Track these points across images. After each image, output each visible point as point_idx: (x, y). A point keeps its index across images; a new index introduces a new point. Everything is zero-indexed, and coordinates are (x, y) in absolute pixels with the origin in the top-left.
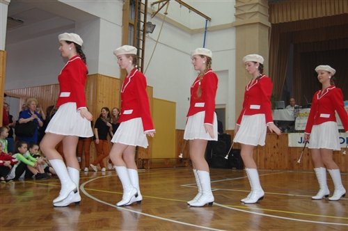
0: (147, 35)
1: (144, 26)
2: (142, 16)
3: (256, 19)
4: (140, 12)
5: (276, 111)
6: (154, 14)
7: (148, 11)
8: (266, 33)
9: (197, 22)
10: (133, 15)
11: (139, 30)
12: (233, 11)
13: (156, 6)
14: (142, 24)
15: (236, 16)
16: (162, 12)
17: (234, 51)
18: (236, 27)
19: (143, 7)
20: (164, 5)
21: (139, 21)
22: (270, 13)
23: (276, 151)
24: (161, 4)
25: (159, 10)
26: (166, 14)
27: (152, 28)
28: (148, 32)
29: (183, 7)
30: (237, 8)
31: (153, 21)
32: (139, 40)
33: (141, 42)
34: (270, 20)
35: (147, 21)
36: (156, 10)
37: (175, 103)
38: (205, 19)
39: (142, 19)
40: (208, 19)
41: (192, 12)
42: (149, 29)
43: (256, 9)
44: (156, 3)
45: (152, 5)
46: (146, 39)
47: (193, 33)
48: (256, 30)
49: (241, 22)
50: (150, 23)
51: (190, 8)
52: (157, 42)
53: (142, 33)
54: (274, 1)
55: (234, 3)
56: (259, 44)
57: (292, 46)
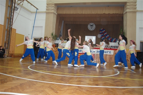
0: (15, 11)
2: (14, 4)
3: (53, 11)
4: (13, 3)
5: (57, 40)
6: (18, 4)
7: (16, 3)
8: (55, 16)
9: (33, 9)
10: (10, 3)
11: (12, 9)
12: (46, 8)
14: (13, 7)
15: (47, 9)
16: (21, 4)
17: (45, 20)
18: (46, 13)
19: (14, 1)
20: (22, 2)
21: (12, 6)
22: (57, 10)
23: (56, 53)
25: (20, 3)
26: (22, 5)
27: (17, 9)
28: (15, 10)
29: (29, 4)
30: (47, 7)
31: (18, 7)
32: (12, 12)
33: (13, 13)
34: (57, 12)
35: (15, 6)
36: (19, 3)
37: (24, 35)
38: (36, 9)
39: (14, 5)
40: (37, 9)
41: (32, 6)
42: (16, 9)
43: (53, 8)
45: (18, 1)
46: (15, 12)
47: (32, 13)
48: (52, 15)
49: (48, 12)
50: (16, 7)
51: (31, 4)
52: (18, 14)
53: (13, 10)
54: (59, 6)
55: (46, 5)
56: (53, 19)
57: (63, 21)
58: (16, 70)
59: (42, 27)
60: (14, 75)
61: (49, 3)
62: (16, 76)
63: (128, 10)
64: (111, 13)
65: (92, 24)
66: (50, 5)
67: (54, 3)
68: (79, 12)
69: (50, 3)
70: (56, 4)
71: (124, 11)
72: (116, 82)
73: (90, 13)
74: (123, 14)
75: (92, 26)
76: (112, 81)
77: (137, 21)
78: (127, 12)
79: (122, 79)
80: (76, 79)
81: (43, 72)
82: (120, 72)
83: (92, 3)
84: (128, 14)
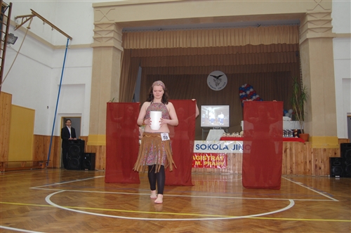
0: (8, 45)
1: (6, 37)
2: (4, 27)
3: (111, 43)
4: (2, 24)
6: (18, 27)
7: (11, 23)
8: (119, 56)
9: (60, 40)
11: (1, 40)
12: (92, 34)
13: (20, 20)
14: (4, 35)
15: (95, 39)
16: (25, 26)
17: (91, 68)
18: (94, 48)
19: (5, 20)
20: (27, 20)
21: (1, 32)
22: (123, 40)
24: (25, 19)
25: (22, 24)
26: (28, 28)
27: (14, 39)
28: (9, 43)
29: (46, 25)
30: (95, 32)
31: (16, 34)
33: (2, 51)
34: (123, 46)
35: (9, 33)
36: (20, 24)
37: (34, 110)
38: (66, 38)
39: (4, 30)
40: (69, 38)
41: (55, 30)
42: (10, 40)
43: (112, 35)
44: (20, 17)
45: (16, 18)
46: (7, 49)
47: (55, 48)
48: (111, 52)
49: (98, 44)
50: (12, 35)
51: (53, 26)
52: (18, 52)
53: (3, 43)
54: (127, 30)
55: (93, 27)
56: (112, 64)
57: (140, 69)
58: (11, 208)
59: (83, 85)
60: (7, 224)
61: (101, 22)
62: (11, 226)
63: (309, 35)
64: (266, 43)
65: (217, 73)
66: (104, 28)
67: (113, 22)
68: (181, 42)
69: (105, 21)
70: (119, 25)
71: (299, 37)
72: (284, 229)
73: (211, 45)
74: (297, 45)
75: (218, 78)
76: (272, 228)
77: (335, 62)
78: (307, 39)
79: (300, 222)
80: (176, 227)
81: (86, 210)
82: (296, 202)
83: (215, 18)
84: (310, 43)
